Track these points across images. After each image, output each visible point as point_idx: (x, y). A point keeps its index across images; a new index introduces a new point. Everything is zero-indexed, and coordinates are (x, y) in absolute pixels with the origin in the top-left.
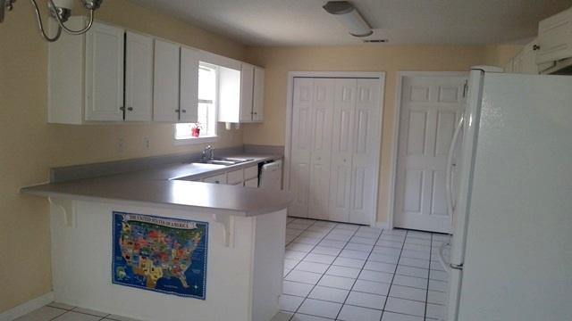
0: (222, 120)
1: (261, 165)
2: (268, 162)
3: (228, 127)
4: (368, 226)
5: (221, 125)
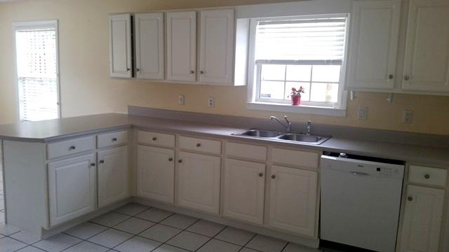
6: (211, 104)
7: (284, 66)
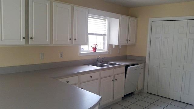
0: (111, 43)
1: (127, 67)
2: (132, 65)
3: (114, 47)
4: (193, 105)
5: (110, 46)
6: (61, 56)
7: (96, 36)
